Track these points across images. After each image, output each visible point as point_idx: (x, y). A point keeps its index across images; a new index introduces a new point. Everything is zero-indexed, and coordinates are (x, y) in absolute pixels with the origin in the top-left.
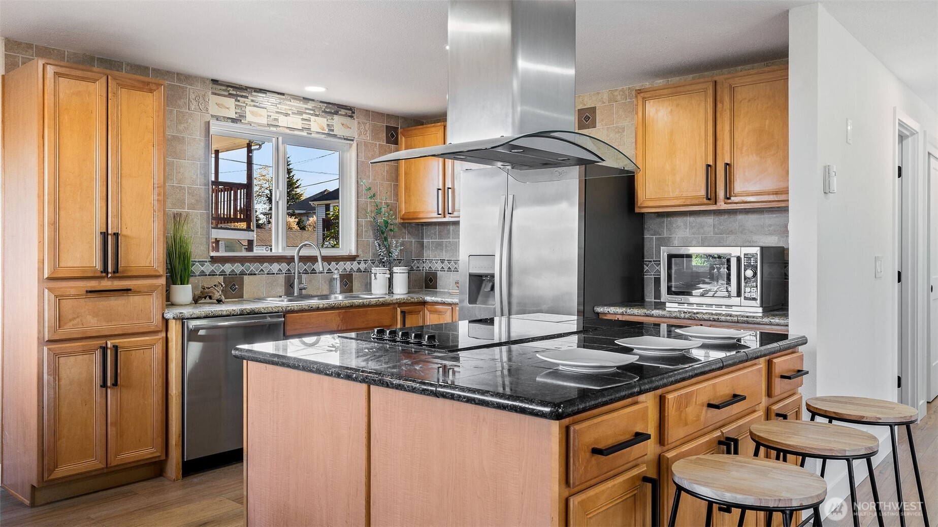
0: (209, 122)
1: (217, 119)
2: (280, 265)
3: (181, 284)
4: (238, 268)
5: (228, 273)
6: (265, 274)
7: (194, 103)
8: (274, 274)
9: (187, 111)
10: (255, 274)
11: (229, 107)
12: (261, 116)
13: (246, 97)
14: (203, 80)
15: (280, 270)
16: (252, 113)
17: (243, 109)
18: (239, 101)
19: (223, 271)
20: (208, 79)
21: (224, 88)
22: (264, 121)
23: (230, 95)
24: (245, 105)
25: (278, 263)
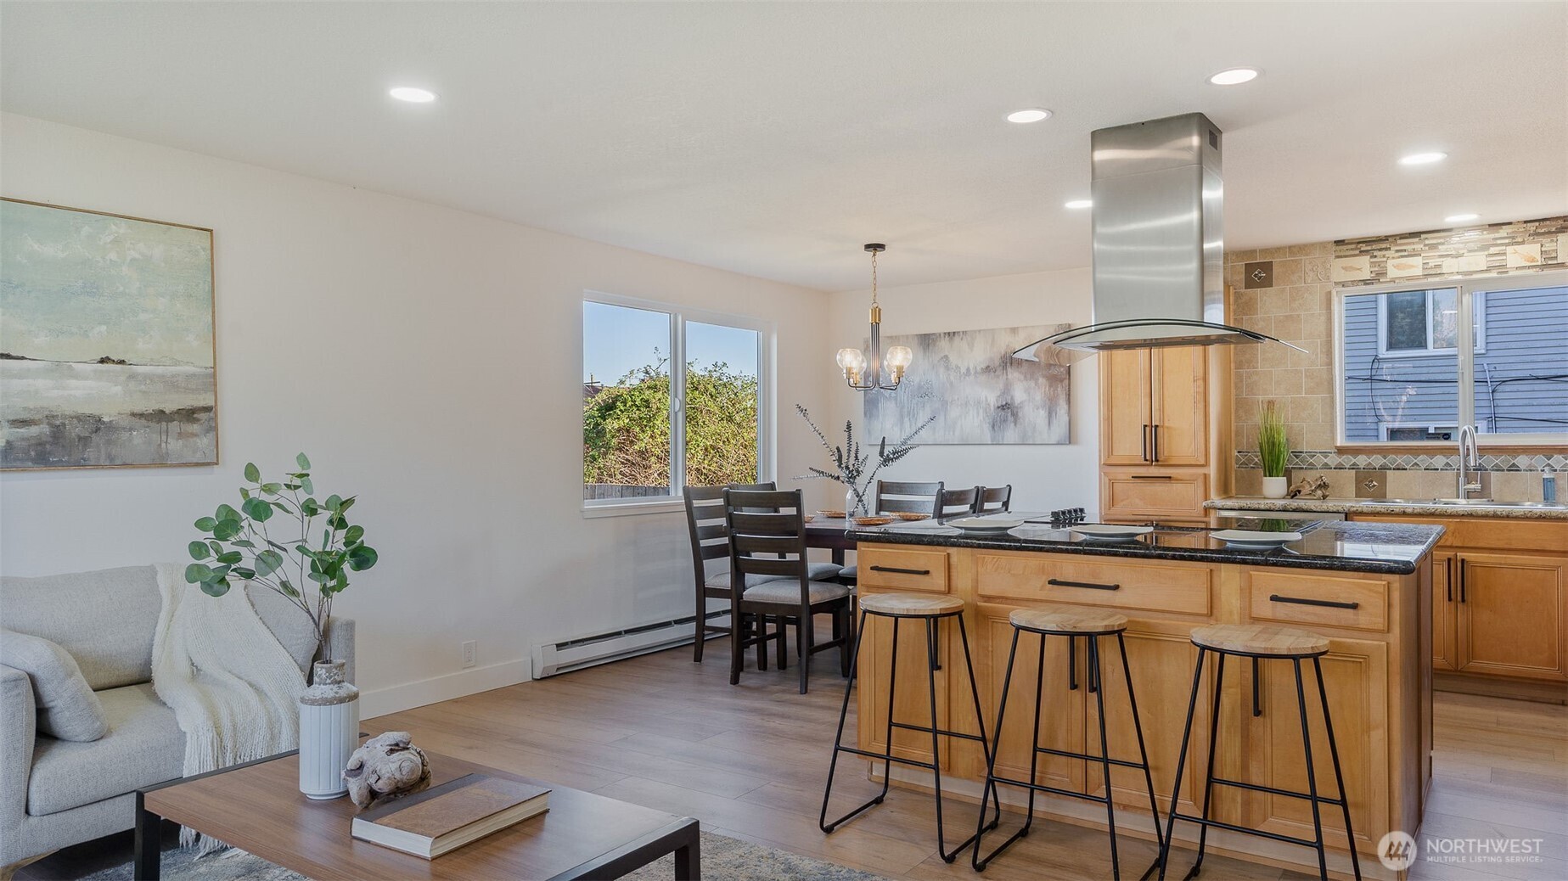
0: (1330, 292)
1: (1343, 286)
2: (1448, 458)
4: (1377, 461)
5: (1362, 467)
6: (1421, 470)
7: (1311, 274)
8: (1438, 469)
9: (1303, 285)
10: (1406, 469)
11: (1363, 266)
12: (1413, 266)
13: (1386, 249)
14: (1323, 245)
15: (1447, 464)
16: (1397, 267)
17: (1382, 265)
18: (1376, 256)
19: (1354, 464)
20: (1329, 243)
21: (1353, 246)
22: (1419, 272)
23: (1362, 252)
24: (1385, 259)
25: (1444, 456)
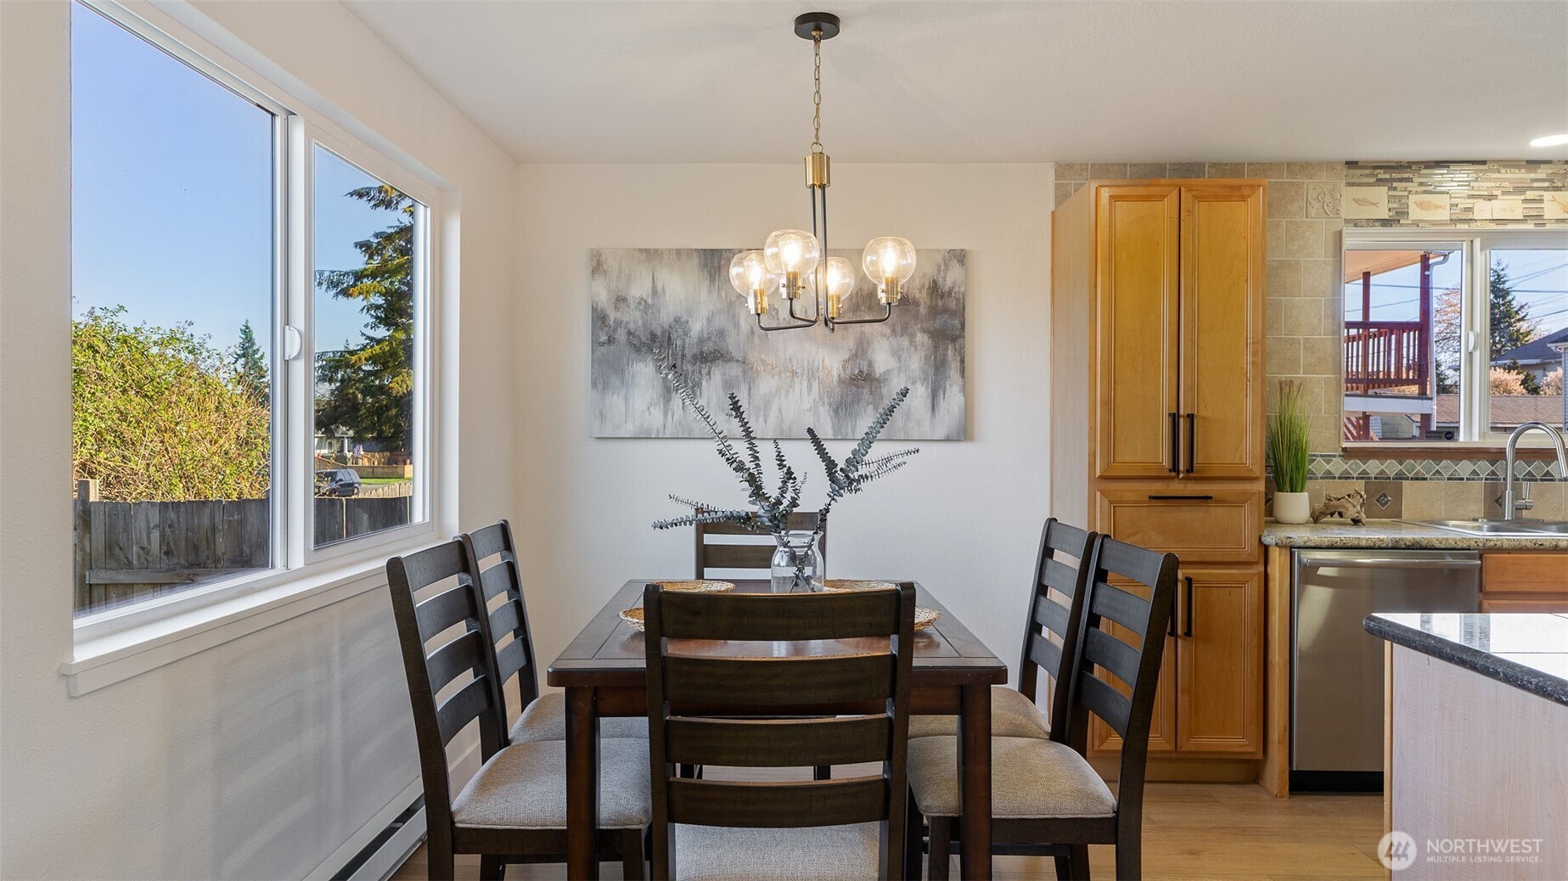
0: (1341, 232)
1: (1355, 225)
2: (1475, 464)
3: (1292, 491)
4: (1391, 467)
5: (1373, 476)
6: (1443, 479)
7: (1316, 205)
8: (1462, 479)
9: (1304, 219)
10: (1425, 479)
11: (1379, 201)
12: (1437, 207)
13: (1409, 180)
14: (1330, 165)
15: (1475, 472)
16: (1421, 205)
17: (1403, 201)
18: (1395, 189)
19: (1364, 472)
20: (1339, 163)
21: (1368, 171)
22: (1445, 215)
23: (1380, 182)
24: (1406, 194)
25: (1471, 461)
